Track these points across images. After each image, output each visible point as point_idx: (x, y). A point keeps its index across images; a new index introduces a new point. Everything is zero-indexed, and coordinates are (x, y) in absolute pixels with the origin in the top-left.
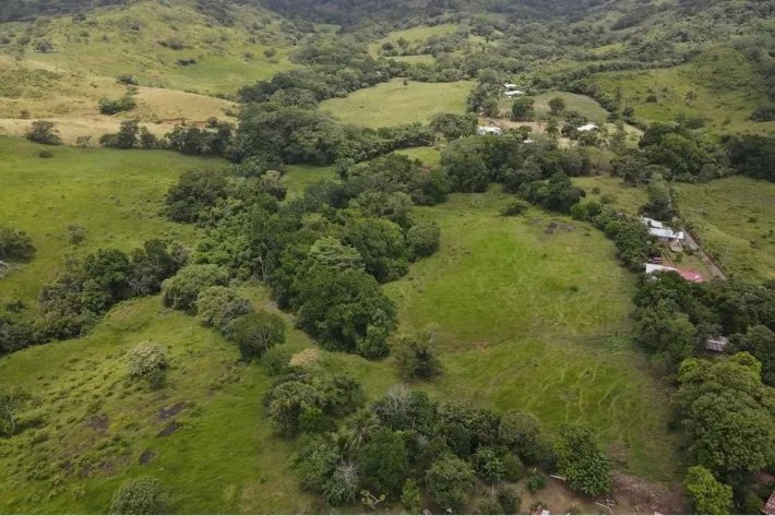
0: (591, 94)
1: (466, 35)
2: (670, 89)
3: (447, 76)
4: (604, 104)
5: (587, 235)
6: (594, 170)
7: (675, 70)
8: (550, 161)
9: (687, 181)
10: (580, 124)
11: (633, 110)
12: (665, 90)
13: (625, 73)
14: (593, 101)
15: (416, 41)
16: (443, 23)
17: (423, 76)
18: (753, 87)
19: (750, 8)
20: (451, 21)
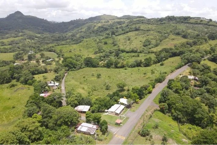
0: (54, 52)
1: (25, 39)
2: (76, 49)
3: (13, 50)
4: (57, 54)
5: (29, 89)
6: (49, 71)
7: (78, 45)
8: (32, 70)
9: (73, 70)
10: (47, 59)
11: (64, 55)
12: (75, 49)
13: (65, 46)
14: (55, 53)
15: (7, 42)
16: (19, 36)
17: (4, 51)
18: (95, 47)
19: (98, 31)
20: (21, 36)
